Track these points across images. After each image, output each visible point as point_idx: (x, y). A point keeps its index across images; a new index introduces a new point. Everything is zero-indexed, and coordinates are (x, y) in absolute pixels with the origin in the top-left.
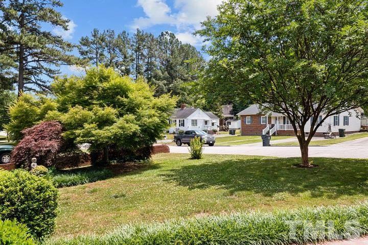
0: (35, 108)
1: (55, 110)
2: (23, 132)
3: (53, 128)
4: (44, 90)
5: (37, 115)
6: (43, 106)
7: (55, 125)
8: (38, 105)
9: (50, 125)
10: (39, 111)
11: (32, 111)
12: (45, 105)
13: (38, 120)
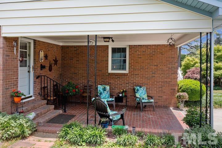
0: (191, 62)
1: (198, 63)
2: (187, 71)
3: (198, 70)
4: (191, 48)
5: (192, 65)
6: (194, 62)
7: (198, 69)
8: (192, 61)
9: (197, 69)
10: (192, 64)
11: (190, 63)
12: (195, 61)
13: (192, 67)
